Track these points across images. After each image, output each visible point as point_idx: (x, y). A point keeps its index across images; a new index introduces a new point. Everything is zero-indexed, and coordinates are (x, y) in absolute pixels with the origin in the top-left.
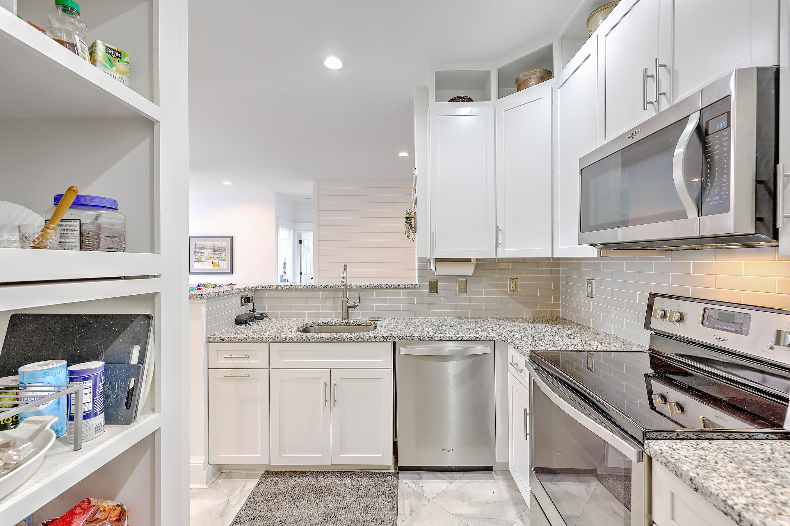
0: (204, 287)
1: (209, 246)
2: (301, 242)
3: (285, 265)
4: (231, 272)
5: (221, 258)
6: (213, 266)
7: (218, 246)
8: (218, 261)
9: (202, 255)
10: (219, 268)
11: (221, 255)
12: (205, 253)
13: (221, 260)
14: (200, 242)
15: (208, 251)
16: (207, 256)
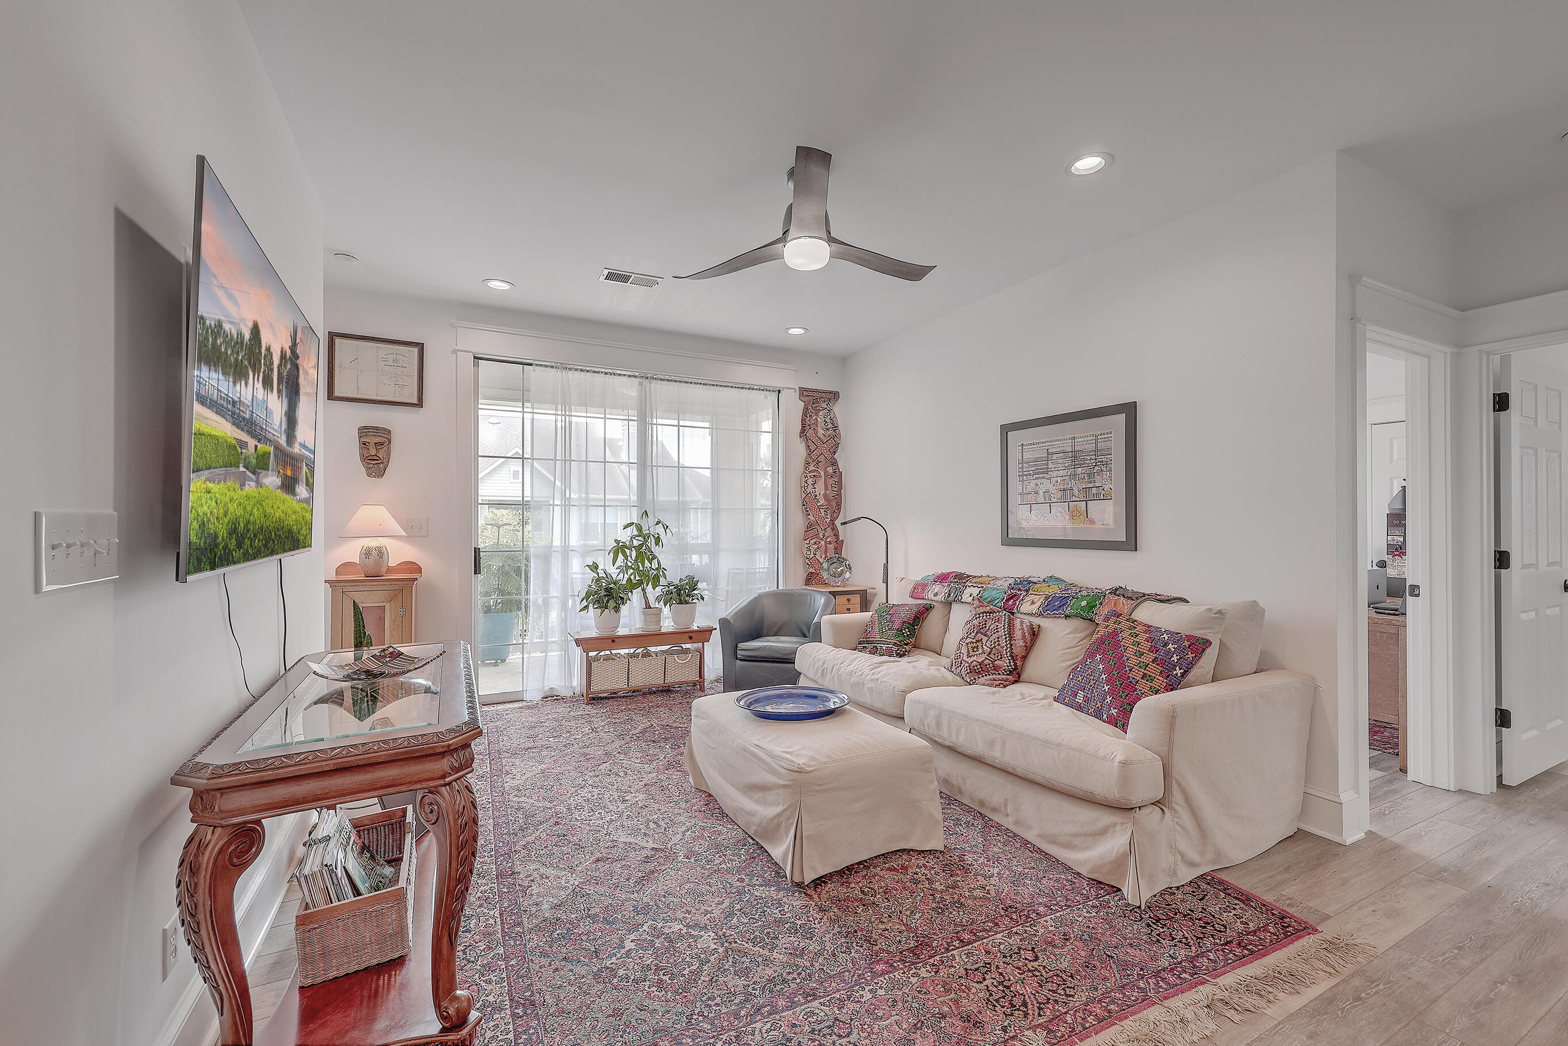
0: (1027, 591)
1: (1058, 450)
2: (1501, 402)
3: (1397, 520)
4: (1131, 543)
5: (1094, 491)
6: (1072, 517)
7: (1087, 447)
8: (1086, 501)
9: (1038, 482)
10: (1089, 526)
11: (1098, 478)
12: (1047, 476)
13: (1097, 498)
14: (1034, 441)
15: (1056, 469)
16: (1054, 486)
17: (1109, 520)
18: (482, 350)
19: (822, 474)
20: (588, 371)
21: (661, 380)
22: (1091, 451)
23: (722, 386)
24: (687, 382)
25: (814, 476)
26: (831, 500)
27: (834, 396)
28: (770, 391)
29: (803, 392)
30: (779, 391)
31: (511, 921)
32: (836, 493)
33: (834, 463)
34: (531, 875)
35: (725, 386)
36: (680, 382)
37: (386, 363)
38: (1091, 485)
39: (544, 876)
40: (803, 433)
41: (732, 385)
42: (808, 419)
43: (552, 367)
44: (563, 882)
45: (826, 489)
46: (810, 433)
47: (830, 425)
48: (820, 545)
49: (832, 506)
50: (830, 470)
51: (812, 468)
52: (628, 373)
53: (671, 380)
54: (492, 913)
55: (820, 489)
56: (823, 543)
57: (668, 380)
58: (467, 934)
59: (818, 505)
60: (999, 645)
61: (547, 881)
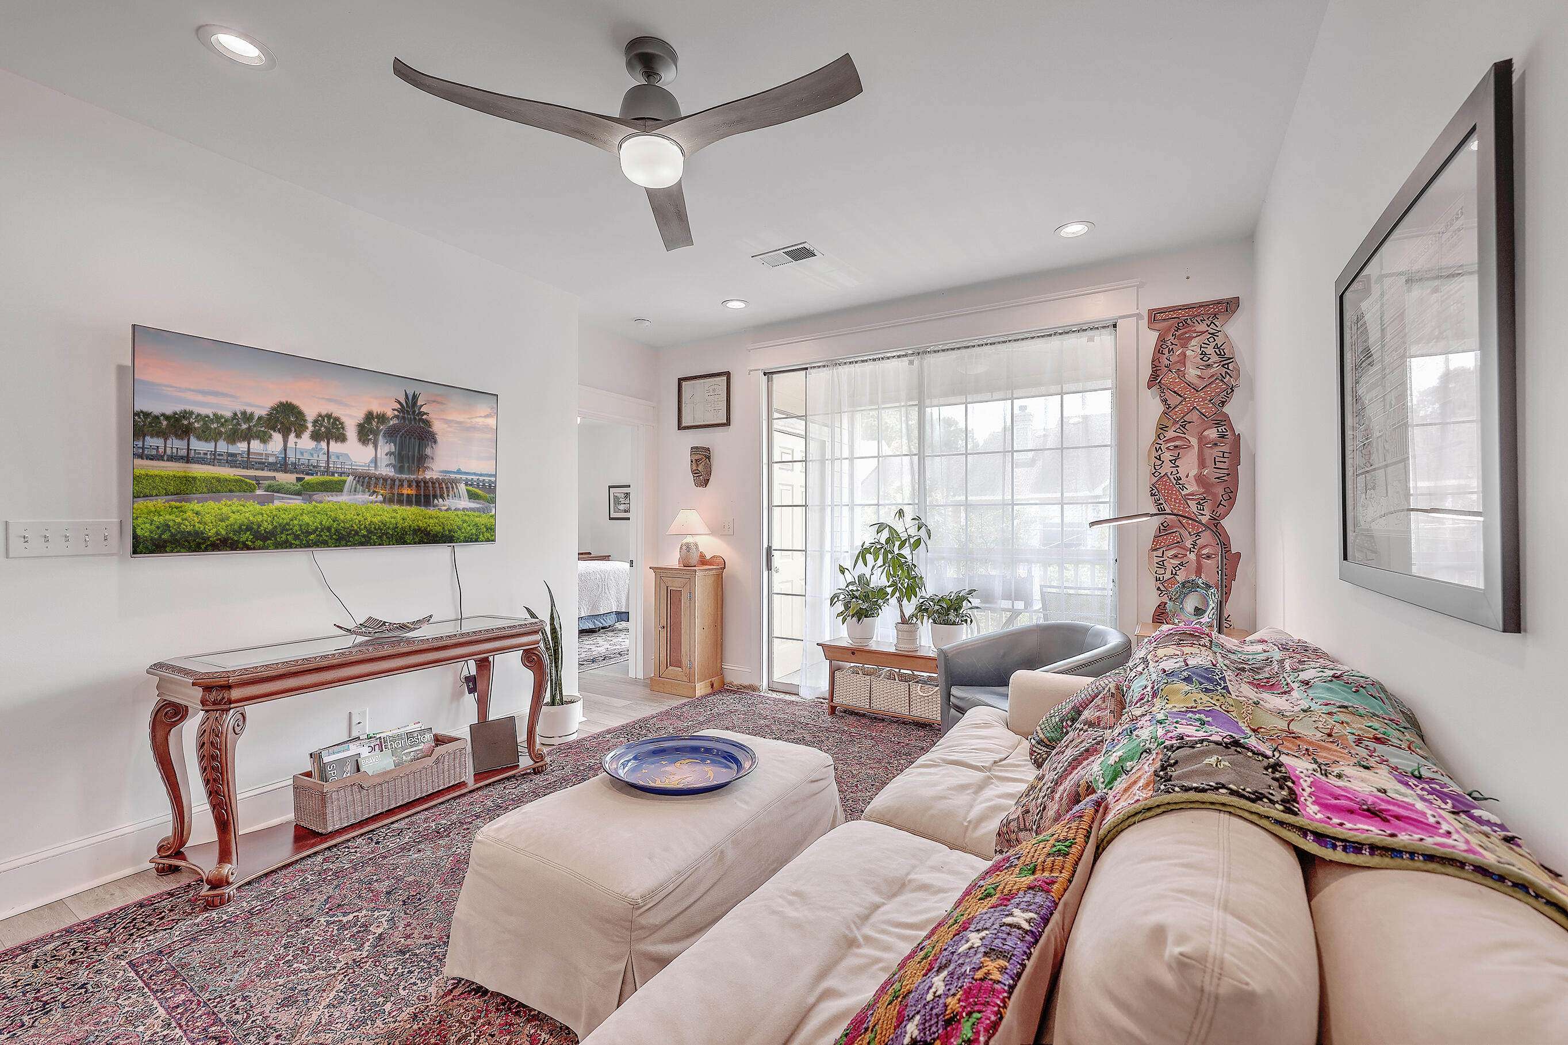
18: (770, 366)
19: (1194, 441)
20: (856, 362)
21: (935, 352)
23: (1018, 340)
24: (968, 347)
25: (1176, 447)
26: (1212, 485)
27: (1229, 306)
28: (1098, 328)
29: (1155, 316)
30: (1115, 326)
32: (1225, 471)
33: (1222, 421)
35: (1023, 339)
36: (959, 348)
37: (709, 394)
40: (1155, 379)
41: (1033, 335)
42: (1165, 356)
43: (824, 366)
45: (1202, 464)
46: (1169, 379)
47: (1215, 358)
48: (1185, 560)
49: (1214, 495)
50: (1212, 434)
51: (1170, 434)
52: (895, 354)
53: (948, 350)
55: (1189, 466)
56: (1192, 556)
57: (943, 350)
59: (1183, 493)
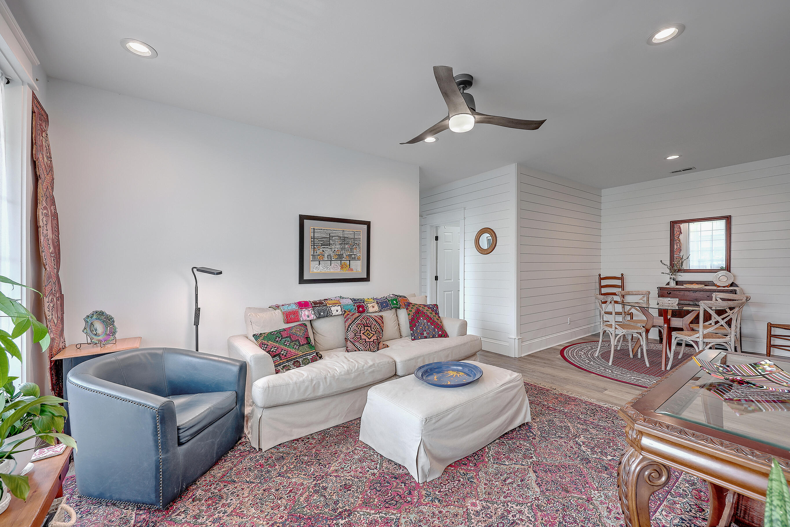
1: (336, 235)
4: (367, 279)
5: (353, 256)
6: (342, 267)
7: (350, 236)
8: (349, 260)
9: (324, 249)
10: (350, 272)
11: (355, 251)
12: (329, 247)
13: (354, 259)
14: (321, 228)
15: (334, 244)
16: (333, 252)
17: (359, 269)
19: (50, 213)
22: (352, 238)
25: (46, 214)
26: (56, 247)
27: (46, 119)
29: (33, 98)
31: (652, 504)
32: (57, 238)
33: (54, 202)
34: (615, 518)
38: (352, 254)
39: (608, 510)
42: (38, 137)
44: (603, 498)
45: (53, 232)
46: (40, 157)
48: (54, 303)
50: (53, 209)
51: (44, 203)
54: (660, 517)
55: (50, 231)
56: (55, 299)
58: (684, 517)
59: (50, 252)
60: (377, 328)
61: (610, 506)
